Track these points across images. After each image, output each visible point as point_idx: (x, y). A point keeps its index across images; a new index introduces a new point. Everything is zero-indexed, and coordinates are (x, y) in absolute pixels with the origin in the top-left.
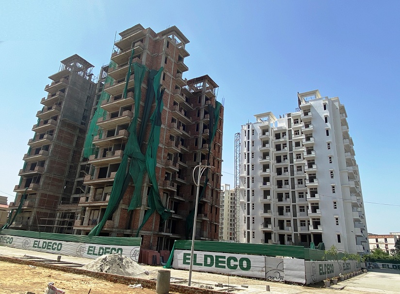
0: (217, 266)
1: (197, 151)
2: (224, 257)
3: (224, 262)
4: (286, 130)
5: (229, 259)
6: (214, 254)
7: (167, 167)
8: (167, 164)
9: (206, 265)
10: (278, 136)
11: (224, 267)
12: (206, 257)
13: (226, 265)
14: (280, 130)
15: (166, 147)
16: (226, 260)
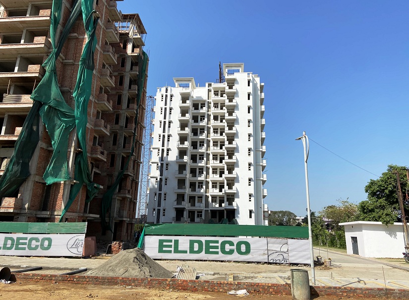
0: (207, 252)
1: (121, 112)
2: (217, 242)
3: (217, 247)
4: (205, 101)
5: (224, 243)
6: (203, 239)
7: (97, 128)
8: (96, 125)
9: (192, 251)
10: (196, 106)
11: (217, 253)
12: (192, 243)
13: (219, 250)
14: (199, 101)
15: (96, 101)
16: (219, 245)
